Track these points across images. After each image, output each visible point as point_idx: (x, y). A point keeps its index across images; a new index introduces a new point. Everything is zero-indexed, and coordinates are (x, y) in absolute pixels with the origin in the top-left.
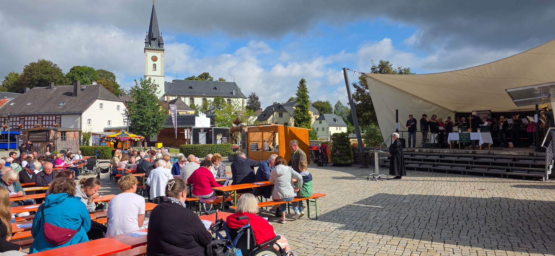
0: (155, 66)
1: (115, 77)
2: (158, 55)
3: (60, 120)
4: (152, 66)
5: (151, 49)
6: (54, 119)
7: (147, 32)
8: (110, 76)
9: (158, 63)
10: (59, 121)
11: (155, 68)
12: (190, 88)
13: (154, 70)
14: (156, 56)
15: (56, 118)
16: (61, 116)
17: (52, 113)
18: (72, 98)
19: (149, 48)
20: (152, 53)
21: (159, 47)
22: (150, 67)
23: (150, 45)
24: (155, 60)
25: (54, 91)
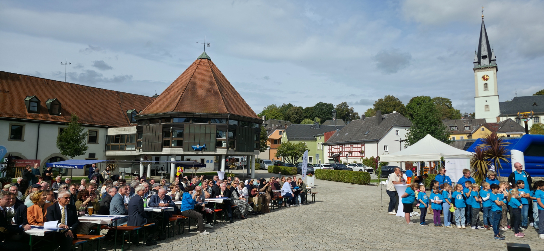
0: (486, 85)
1: (451, 103)
2: (491, 73)
4: (483, 86)
5: (480, 69)
7: (476, 52)
8: (447, 102)
9: (491, 82)
10: (363, 148)
11: (487, 88)
12: (535, 105)
13: (485, 90)
14: (487, 75)
15: (361, 145)
16: (364, 143)
17: (359, 141)
18: (375, 127)
19: (478, 68)
20: (483, 72)
21: (490, 65)
22: (481, 87)
23: (480, 65)
24: (486, 79)
25: (364, 122)
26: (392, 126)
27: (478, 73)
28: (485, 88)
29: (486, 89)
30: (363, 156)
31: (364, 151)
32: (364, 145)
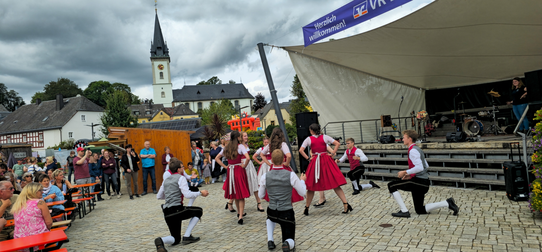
0: (161, 74)
5: (156, 58)
6: (37, 135)
8: (126, 88)
9: (165, 71)
10: (42, 137)
12: (199, 93)
14: (162, 64)
15: (39, 134)
16: (43, 131)
17: (35, 129)
18: (55, 112)
19: (154, 57)
20: (158, 62)
21: (164, 55)
22: (157, 75)
23: (156, 55)
24: (161, 69)
25: (40, 107)
26: (77, 111)
27: (154, 62)
28: (161, 76)
30: (42, 146)
31: (42, 140)
32: (43, 134)
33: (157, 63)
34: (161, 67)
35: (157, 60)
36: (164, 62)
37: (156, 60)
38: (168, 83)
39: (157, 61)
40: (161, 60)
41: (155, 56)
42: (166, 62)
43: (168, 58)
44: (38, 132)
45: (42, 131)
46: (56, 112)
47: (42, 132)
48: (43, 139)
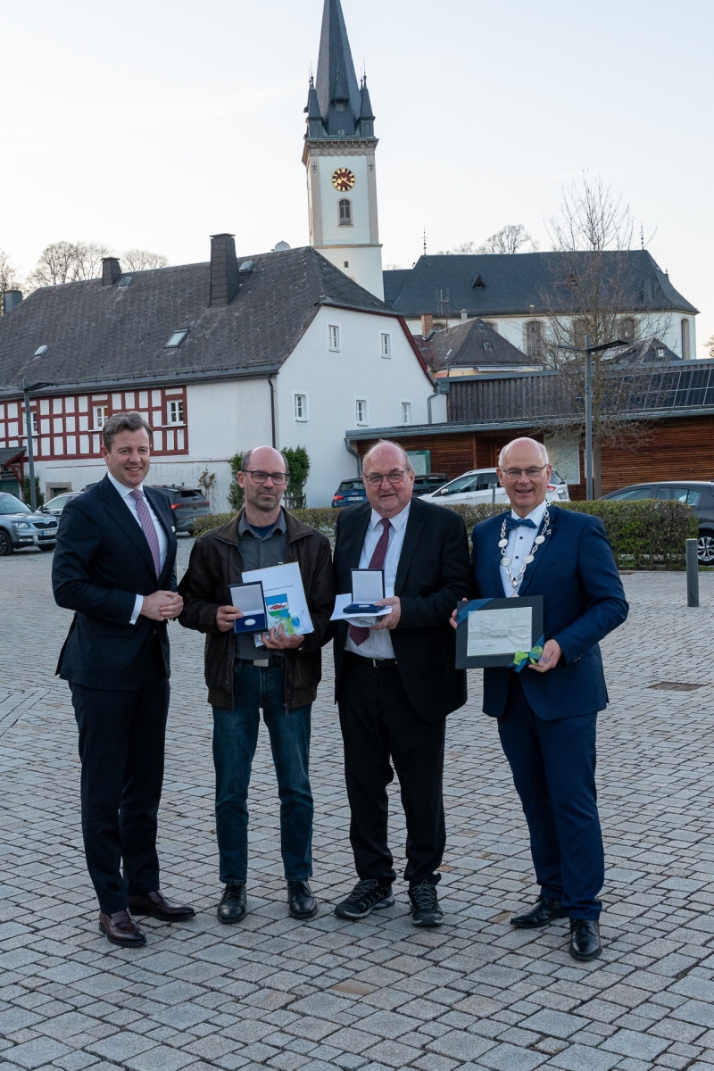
0: (345, 207)
2: (353, 163)
3: (183, 407)
4: (338, 210)
5: (329, 143)
6: (157, 401)
9: (358, 196)
10: (177, 412)
11: (348, 215)
12: (479, 286)
13: (342, 224)
14: (350, 169)
15: (165, 399)
16: (184, 387)
17: (150, 379)
18: (207, 312)
19: (321, 140)
20: (336, 158)
21: (358, 133)
22: (331, 213)
23: (327, 130)
24: (345, 186)
25: (125, 293)
26: (318, 305)
27: (321, 158)
28: (342, 215)
29: (345, 219)
30: (181, 446)
31: (181, 424)
32: (183, 397)
33: (331, 163)
34: (344, 178)
35: (331, 151)
36: (356, 157)
37: (326, 151)
38: (368, 242)
39: (329, 154)
40: (347, 151)
41: (325, 134)
42: (364, 158)
43: (370, 142)
44: (163, 389)
45: (183, 385)
46: (214, 310)
47: (180, 391)
48: (183, 417)
